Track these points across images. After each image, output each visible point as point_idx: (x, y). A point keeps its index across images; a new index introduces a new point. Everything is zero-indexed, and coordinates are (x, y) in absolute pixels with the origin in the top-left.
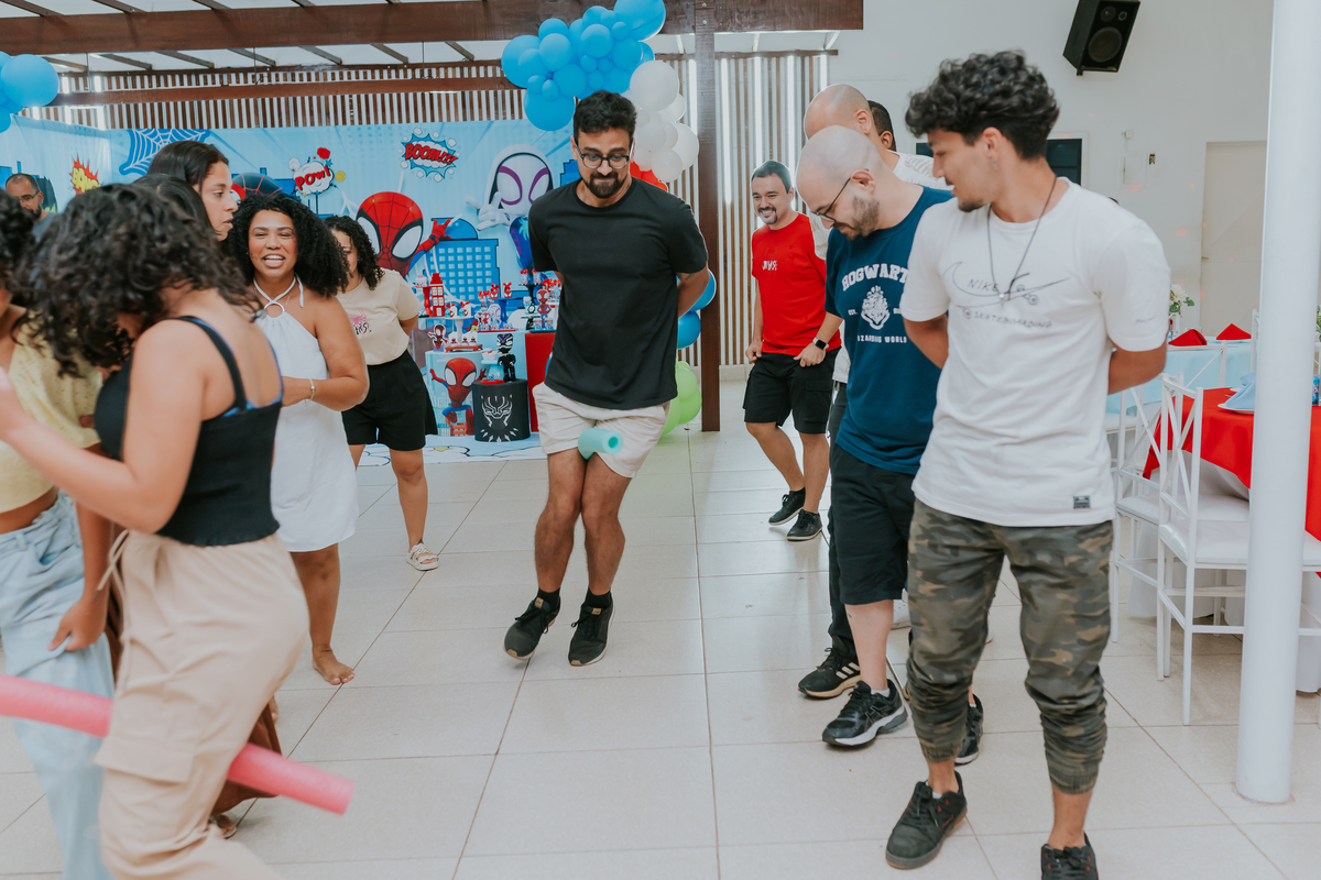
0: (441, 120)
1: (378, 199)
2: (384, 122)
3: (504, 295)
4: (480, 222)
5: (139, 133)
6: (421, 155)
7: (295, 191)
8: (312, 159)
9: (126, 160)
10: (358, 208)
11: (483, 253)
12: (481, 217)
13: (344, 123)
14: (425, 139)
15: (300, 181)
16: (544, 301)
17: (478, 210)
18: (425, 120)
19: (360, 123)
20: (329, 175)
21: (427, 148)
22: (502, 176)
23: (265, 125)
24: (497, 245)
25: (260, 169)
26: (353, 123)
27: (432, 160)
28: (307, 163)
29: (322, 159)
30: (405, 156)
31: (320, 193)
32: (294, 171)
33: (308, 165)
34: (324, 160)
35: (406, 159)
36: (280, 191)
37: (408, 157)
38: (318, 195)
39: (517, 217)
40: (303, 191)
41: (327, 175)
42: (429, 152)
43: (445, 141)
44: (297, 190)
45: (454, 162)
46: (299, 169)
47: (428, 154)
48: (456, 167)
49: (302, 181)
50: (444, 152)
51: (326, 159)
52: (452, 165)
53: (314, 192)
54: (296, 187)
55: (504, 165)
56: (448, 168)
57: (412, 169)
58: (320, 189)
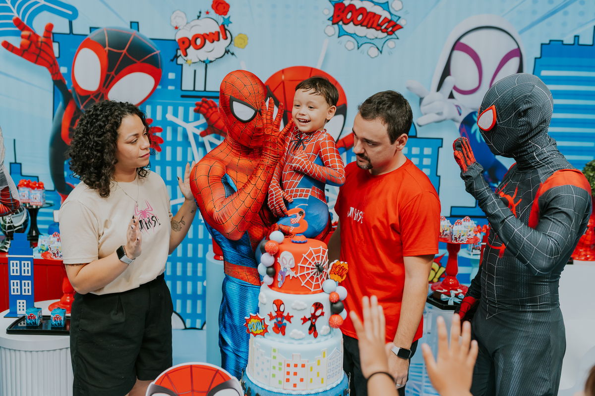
1: (289, 75)
4: (422, 115)
6: (352, 20)
7: (176, 57)
8: (203, 15)
11: (421, 156)
12: (424, 108)
15: (185, 44)
17: (421, 99)
20: (226, 38)
21: (362, 10)
22: (459, 55)
24: (440, 145)
25: (131, 22)
27: (368, 28)
28: (197, 18)
29: (218, 15)
30: (331, 19)
31: (211, 62)
32: (178, 29)
33: (198, 22)
34: (220, 16)
35: (333, 24)
36: (157, 54)
37: (335, 20)
38: (208, 65)
39: (471, 111)
40: (188, 57)
41: (223, 38)
42: (365, 15)
43: (388, 2)
44: (180, 55)
45: (398, 33)
46: (185, 27)
47: (364, 18)
48: (398, 38)
49: (187, 43)
50: (386, 18)
51: (223, 16)
52: (393, 36)
53: (202, 60)
54: (179, 51)
55: (462, 41)
56: (387, 40)
57: (339, 37)
58: (210, 59)
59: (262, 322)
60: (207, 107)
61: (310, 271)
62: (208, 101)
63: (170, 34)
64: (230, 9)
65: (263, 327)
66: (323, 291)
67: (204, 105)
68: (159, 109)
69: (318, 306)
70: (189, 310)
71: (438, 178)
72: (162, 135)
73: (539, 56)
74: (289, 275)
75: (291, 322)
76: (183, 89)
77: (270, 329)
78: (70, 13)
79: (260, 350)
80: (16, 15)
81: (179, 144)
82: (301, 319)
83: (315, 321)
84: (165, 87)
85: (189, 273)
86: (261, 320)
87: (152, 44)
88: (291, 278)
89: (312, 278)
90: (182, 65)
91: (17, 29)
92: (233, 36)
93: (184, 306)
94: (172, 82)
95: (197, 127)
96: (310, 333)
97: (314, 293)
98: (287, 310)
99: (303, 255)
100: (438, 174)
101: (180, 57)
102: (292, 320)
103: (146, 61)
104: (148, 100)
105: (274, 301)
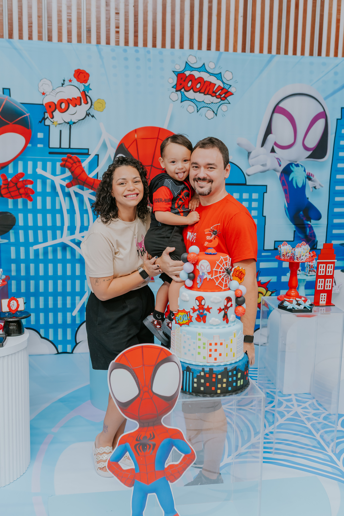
1: (141, 134)
2: (154, 45)
4: (250, 166)
6: (192, 88)
7: (44, 119)
8: (67, 82)
10: (117, 142)
11: (250, 200)
12: (251, 161)
13: (107, 42)
14: (198, 69)
15: (51, 108)
17: (249, 153)
18: (200, 48)
19: (127, 44)
20: (87, 103)
21: (200, 80)
24: (265, 191)
25: (3, 89)
26: (117, 43)
27: (205, 94)
28: (61, 85)
29: (79, 83)
30: (175, 87)
31: (74, 123)
32: (45, 95)
33: (62, 89)
34: (81, 84)
35: (177, 91)
36: (27, 116)
37: (179, 88)
38: (72, 125)
39: (289, 162)
40: (55, 119)
41: (84, 102)
42: (202, 84)
43: (221, 73)
44: (47, 117)
45: (230, 98)
46: (51, 93)
47: (202, 86)
48: (230, 103)
49: (53, 107)
50: (219, 86)
51: (83, 84)
52: (226, 101)
53: (67, 121)
54: (46, 114)
55: (281, 105)
56: (221, 104)
57: (181, 102)
58: (74, 121)
59: (187, 315)
60: (72, 162)
61: (222, 274)
62: (72, 157)
63: (38, 100)
64: (90, 78)
65: (189, 318)
66: (230, 289)
67: (69, 160)
68: (30, 164)
69: (229, 299)
70: (60, 338)
71: (264, 217)
72: (33, 187)
73: (340, 118)
74: (207, 278)
75: (210, 313)
76: (51, 146)
77: (194, 319)
79: (187, 335)
81: (49, 194)
82: (218, 310)
83: (227, 311)
84: (34, 145)
85: (60, 305)
86: (187, 313)
87: (23, 109)
88: (208, 280)
89: (223, 279)
90: (49, 126)
92: (93, 101)
93: (56, 334)
94: (41, 141)
95: (64, 180)
96: (224, 320)
97: (225, 290)
98: (206, 303)
99: (217, 262)
100: (264, 215)
101: (48, 119)
102: (211, 310)
103: (17, 123)
104: (19, 157)
105: (197, 298)
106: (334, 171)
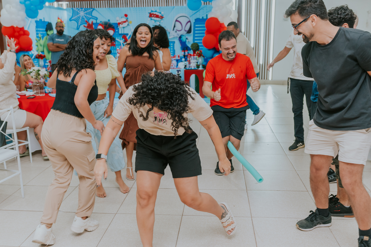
0: (160, 6)
2: (143, 6)
3: (177, 58)
5: (75, 9)
6: (154, 16)
7: (117, 26)
8: (123, 17)
9: (71, 17)
12: (170, 35)
13: (132, 6)
14: (155, 12)
15: (119, 24)
16: (190, 60)
17: (169, 33)
18: (155, 6)
19: (137, 6)
20: (127, 22)
21: (155, 14)
22: (177, 23)
23: (110, 7)
24: (174, 43)
25: (108, 20)
26: (134, 6)
27: (157, 18)
28: (121, 18)
29: (125, 17)
30: (149, 16)
36: (114, 26)
39: (181, 35)
40: (120, 26)
43: (161, 12)
45: (163, 18)
46: (119, 20)
47: (156, 16)
50: (160, 16)
53: (123, 27)
55: (177, 20)
56: (161, 20)
57: (151, 20)
58: (125, 26)
64: (128, 16)
67: (124, 36)
73: (195, 22)
78: (96, 18)
80: (86, 19)
87: (112, 24)
91: (86, 22)
92: (129, 21)
94: (117, 32)
95: (123, 41)
100: (174, 49)
103: (111, 27)
106: (194, 37)
